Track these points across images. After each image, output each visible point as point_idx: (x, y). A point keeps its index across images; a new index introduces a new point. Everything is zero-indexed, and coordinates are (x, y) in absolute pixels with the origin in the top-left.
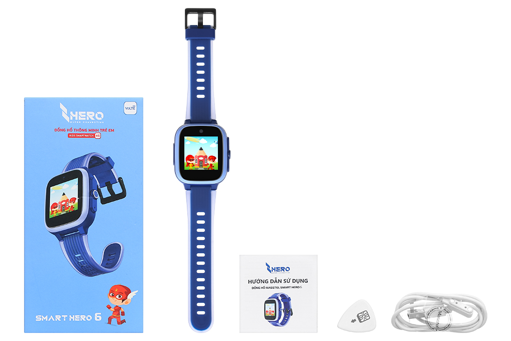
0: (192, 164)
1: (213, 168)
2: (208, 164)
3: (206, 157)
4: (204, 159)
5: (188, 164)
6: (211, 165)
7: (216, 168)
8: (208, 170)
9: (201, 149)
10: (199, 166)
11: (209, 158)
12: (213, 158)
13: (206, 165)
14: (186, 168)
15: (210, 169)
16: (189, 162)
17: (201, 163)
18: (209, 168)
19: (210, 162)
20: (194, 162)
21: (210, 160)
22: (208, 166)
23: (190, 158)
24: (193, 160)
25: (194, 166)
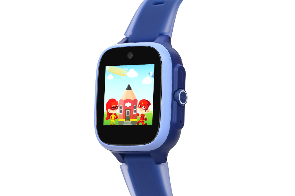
0: (115, 114)
1: (145, 122)
2: (138, 115)
3: (136, 101)
4: (133, 105)
5: (109, 114)
6: (143, 116)
7: (149, 122)
8: (138, 126)
9: (129, 88)
10: (124, 118)
11: (140, 104)
12: (145, 104)
13: (135, 117)
14: (106, 122)
15: (141, 124)
16: (110, 111)
17: (128, 113)
18: (138, 122)
19: (140, 111)
20: (117, 111)
21: (141, 107)
22: (138, 119)
23: (113, 104)
24: (116, 108)
25: (117, 118)
